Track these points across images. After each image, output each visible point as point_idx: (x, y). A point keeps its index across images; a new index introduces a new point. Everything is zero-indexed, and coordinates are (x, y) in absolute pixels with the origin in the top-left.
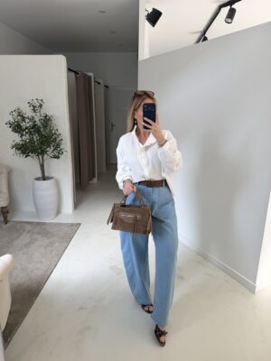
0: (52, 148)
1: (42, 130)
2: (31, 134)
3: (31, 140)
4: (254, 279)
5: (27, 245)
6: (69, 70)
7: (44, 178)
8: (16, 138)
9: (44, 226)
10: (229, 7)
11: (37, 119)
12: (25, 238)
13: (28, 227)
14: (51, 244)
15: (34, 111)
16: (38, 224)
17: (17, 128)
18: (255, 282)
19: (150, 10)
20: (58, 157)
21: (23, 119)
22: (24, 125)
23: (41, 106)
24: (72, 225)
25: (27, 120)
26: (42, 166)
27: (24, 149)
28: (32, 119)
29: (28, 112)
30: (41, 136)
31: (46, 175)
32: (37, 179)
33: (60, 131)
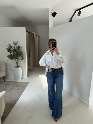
0: (20, 57)
1: (17, 51)
2: (13, 52)
3: (14, 54)
4: (88, 102)
5: (11, 89)
6: (26, 31)
7: (18, 67)
8: (9, 53)
9: (17, 83)
10: (79, 11)
11: (16, 47)
12: (10, 87)
13: (12, 83)
14: (19, 89)
15: (15, 45)
16: (15, 82)
17: (9, 50)
19: (53, 12)
20: (22, 60)
21: (11, 47)
22: (11, 49)
23: (17, 43)
24: (26, 83)
25: (12, 48)
26: (17, 63)
27: (11, 57)
28: (14, 47)
29: (13, 45)
30: (17, 53)
31: (18, 66)
32: (15, 67)
33: (23, 51)
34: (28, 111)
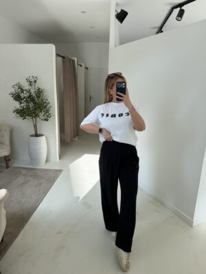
0: (43, 113)
1: (36, 99)
2: (27, 102)
3: (28, 107)
4: (192, 216)
5: (22, 185)
6: (58, 55)
7: (37, 135)
8: (17, 105)
9: (36, 171)
10: (179, 9)
11: (32, 91)
12: (21, 179)
13: (24, 172)
14: (40, 184)
15: (31, 85)
16: (31, 169)
17: (17, 97)
18: (193, 218)
19: (119, 11)
20: (47, 120)
21: (22, 91)
22: (22, 95)
23: (35, 81)
24: (56, 171)
25: (25, 92)
26: (35, 126)
27: (22, 113)
28: (29, 91)
29: (26, 86)
30: (35, 103)
31: (38, 133)
32: (32, 136)
33: (49, 100)
34: (58, 233)
